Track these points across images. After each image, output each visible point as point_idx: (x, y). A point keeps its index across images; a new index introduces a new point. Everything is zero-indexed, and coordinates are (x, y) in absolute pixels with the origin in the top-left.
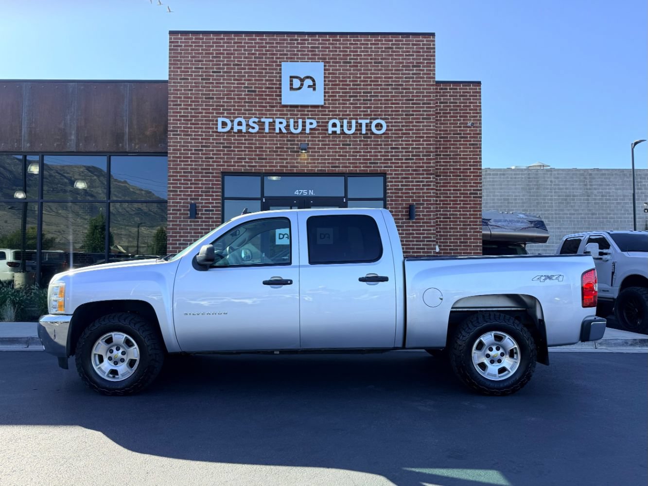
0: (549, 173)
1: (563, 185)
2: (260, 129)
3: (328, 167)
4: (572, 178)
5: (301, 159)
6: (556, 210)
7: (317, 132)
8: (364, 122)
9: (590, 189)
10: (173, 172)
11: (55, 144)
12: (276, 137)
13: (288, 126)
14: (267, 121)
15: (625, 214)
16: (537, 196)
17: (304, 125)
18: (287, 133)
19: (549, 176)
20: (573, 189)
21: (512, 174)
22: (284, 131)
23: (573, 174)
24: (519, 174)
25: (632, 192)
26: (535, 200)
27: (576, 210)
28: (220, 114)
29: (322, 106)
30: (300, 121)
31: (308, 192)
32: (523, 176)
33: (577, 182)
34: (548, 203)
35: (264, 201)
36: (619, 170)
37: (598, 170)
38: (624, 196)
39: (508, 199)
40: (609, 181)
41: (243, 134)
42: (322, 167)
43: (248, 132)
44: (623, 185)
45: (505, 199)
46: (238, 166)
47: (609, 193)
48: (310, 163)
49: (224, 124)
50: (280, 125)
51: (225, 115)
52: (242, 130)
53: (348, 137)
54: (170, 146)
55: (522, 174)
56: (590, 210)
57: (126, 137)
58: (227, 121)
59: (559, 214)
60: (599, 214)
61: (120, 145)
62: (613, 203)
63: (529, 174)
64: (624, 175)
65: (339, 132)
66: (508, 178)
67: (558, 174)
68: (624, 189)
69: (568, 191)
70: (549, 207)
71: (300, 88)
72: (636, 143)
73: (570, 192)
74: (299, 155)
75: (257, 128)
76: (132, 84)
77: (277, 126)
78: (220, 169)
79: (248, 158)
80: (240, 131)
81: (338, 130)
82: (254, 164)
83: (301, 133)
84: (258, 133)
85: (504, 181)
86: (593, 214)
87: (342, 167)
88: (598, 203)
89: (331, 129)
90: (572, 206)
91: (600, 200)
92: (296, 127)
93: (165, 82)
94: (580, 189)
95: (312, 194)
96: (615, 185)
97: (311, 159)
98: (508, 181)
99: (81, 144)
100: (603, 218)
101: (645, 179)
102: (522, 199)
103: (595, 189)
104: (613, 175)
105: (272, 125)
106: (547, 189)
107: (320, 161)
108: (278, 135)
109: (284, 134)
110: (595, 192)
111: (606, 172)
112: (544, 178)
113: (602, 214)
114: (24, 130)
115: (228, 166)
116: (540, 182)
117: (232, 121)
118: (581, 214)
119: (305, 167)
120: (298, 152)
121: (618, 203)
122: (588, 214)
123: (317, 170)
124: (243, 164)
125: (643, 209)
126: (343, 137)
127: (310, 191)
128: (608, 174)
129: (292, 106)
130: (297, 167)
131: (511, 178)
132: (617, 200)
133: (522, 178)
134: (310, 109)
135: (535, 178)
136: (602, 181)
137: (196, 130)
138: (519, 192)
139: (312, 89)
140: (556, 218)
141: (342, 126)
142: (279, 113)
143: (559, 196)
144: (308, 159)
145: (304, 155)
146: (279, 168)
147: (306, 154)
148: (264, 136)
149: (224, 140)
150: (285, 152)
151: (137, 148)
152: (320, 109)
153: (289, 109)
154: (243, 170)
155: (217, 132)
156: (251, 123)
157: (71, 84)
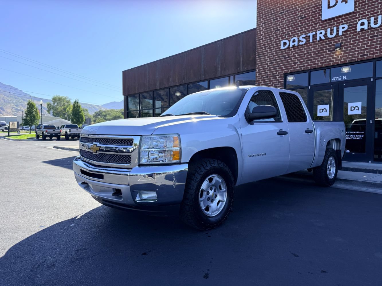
2: (307, 41)
3: (358, 56)
5: (336, 55)
7: (349, 33)
10: (258, 79)
11: (213, 74)
12: (318, 43)
13: (326, 34)
14: (311, 35)
17: (338, 30)
18: (326, 39)
22: (323, 38)
28: (283, 38)
29: (353, 13)
30: (335, 29)
31: (342, 78)
35: (310, 88)
41: (297, 47)
42: (352, 57)
43: (299, 45)
48: (343, 57)
49: (285, 44)
50: (320, 35)
51: (286, 38)
52: (295, 45)
53: (375, 30)
54: (257, 64)
57: (241, 64)
58: (287, 41)
61: (238, 68)
71: (335, 5)
74: (335, 53)
75: (304, 40)
76: (244, 34)
77: (318, 36)
78: (282, 72)
79: (299, 62)
80: (294, 46)
81: (366, 27)
82: (303, 65)
83: (336, 36)
84: (306, 44)
87: (370, 54)
89: (359, 28)
92: (331, 33)
93: (255, 29)
95: (345, 79)
97: (344, 54)
99: (222, 72)
105: (315, 36)
107: (351, 53)
108: (320, 42)
109: (324, 40)
114: (202, 70)
115: (287, 69)
117: (289, 41)
119: (339, 60)
120: (334, 50)
123: (349, 60)
124: (297, 66)
126: (371, 31)
127: (344, 77)
130: (333, 61)
134: (344, 17)
137: (270, 51)
139: (345, 2)
141: (369, 23)
142: (320, 27)
144: (341, 54)
145: (338, 51)
146: (320, 64)
147: (340, 51)
148: (310, 45)
149: (285, 53)
150: (324, 52)
151: (246, 69)
152: (352, 15)
153: (328, 22)
154: (296, 70)
155: (281, 50)
156: (301, 39)
157: (219, 42)
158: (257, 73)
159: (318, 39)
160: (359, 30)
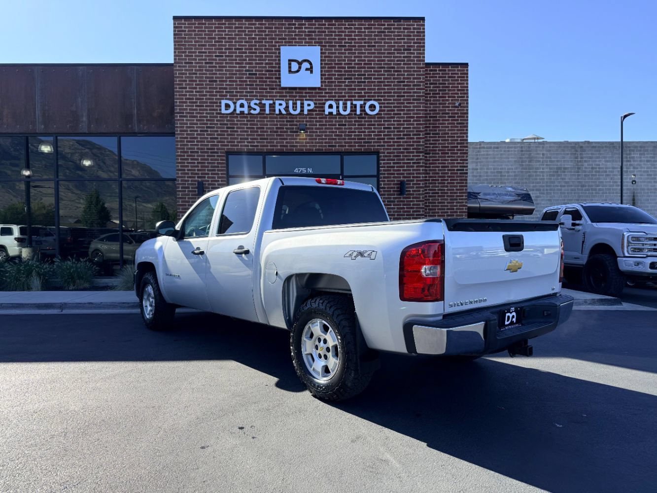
0: (541, 146)
1: (554, 158)
2: (261, 110)
3: (326, 146)
4: (563, 151)
5: (300, 139)
6: (547, 182)
7: (314, 113)
8: (358, 103)
9: (580, 161)
10: (181, 152)
11: (68, 126)
12: (276, 118)
13: (287, 107)
14: (267, 103)
15: (613, 186)
16: (530, 169)
17: (302, 107)
18: (287, 115)
19: (541, 149)
20: (564, 161)
21: (505, 147)
22: (284, 112)
23: (564, 147)
24: (512, 147)
25: (620, 164)
26: (527, 172)
27: (566, 182)
28: (223, 97)
29: (319, 88)
30: (299, 103)
31: (307, 170)
32: (516, 149)
33: (568, 154)
34: (540, 176)
36: (609, 142)
37: (589, 142)
38: (613, 168)
39: (501, 172)
40: (599, 154)
41: (245, 115)
42: (319, 146)
43: (249, 114)
44: (613, 157)
45: (497, 172)
46: (241, 146)
47: (599, 165)
48: (308, 143)
49: (227, 106)
50: (280, 106)
51: (228, 97)
52: (244, 111)
53: (343, 118)
54: (177, 127)
55: (515, 148)
56: (580, 182)
57: (135, 118)
58: (230, 103)
59: (550, 186)
60: (589, 186)
61: (130, 126)
62: (603, 175)
63: (522, 147)
64: (614, 147)
65: (335, 113)
66: (501, 151)
67: (550, 147)
68: (613, 161)
69: (559, 163)
70: (541, 179)
71: (298, 71)
72: (625, 116)
73: (561, 165)
74: (298, 135)
75: (258, 109)
76: (139, 67)
77: (277, 107)
78: (224, 149)
79: (250, 138)
80: (242, 113)
81: (334, 111)
82: (256, 144)
83: (299, 114)
84: (259, 114)
85: (497, 155)
86: (583, 186)
87: (339, 146)
88: (589, 175)
89: (327, 111)
90: (563, 179)
91: (590, 172)
92: (295, 108)
93: (171, 65)
94: (571, 161)
95: (311, 172)
96: (605, 157)
97: (310, 139)
98: (501, 154)
99: (92, 126)
100: (592, 190)
101: (633, 151)
102: (515, 172)
103: (585, 161)
104: (603, 147)
105: (272, 106)
106: (539, 161)
107: (317, 141)
108: (278, 116)
109: (284, 115)
110: (586, 164)
111: (597, 145)
112: (536, 151)
113: (592, 186)
114: (38, 112)
115: (231, 145)
116: (532, 154)
117: (235, 103)
118: (571, 186)
119: (304, 146)
120: (297, 132)
121: (608, 175)
122: (578, 186)
123: (315, 149)
124: (246, 144)
125: (631, 181)
126: (339, 118)
127: (309, 169)
128: (599, 147)
129: (291, 88)
130: (297, 146)
131: (505, 151)
132: (606, 172)
133: (515, 151)
134: (307, 91)
135: (527, 151)
136: (592, 154)
137: (201, 112)
138: (512, 165)
139: (309, 71)
140: (547, 190)
141: (338, 107)
142: (278, 95)
143: (550, 169)
144: (306, 139)
146: (279, 148)
147: (304, 134)
148: (265, 118)
149: (227, 121)
150: (285, 132)
151: (146, 129)
152: (317, 91)
153: (288, 91)
154: (246, 150)
155: (221, 113)
156: (252, 105)
157: (81, 68)
158: (177, 141)
159: (277, 112)
160: (327, 113)
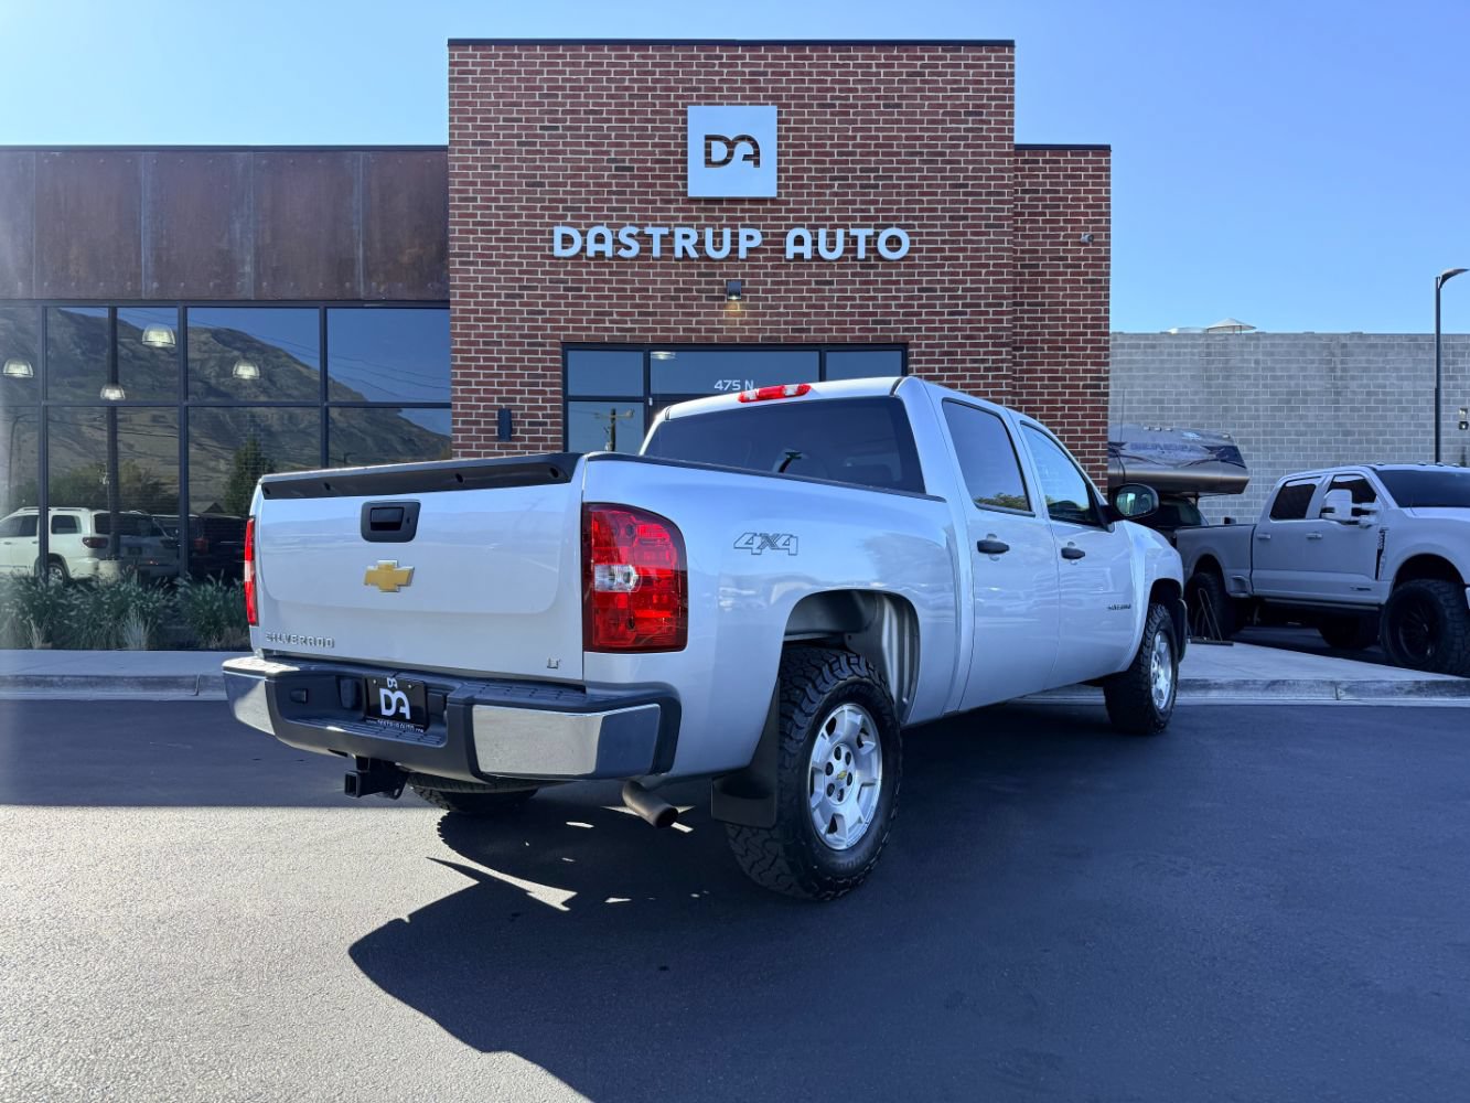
2: (641, 250)
3: (786, 331)
5: (728, 314)
7: (761, 256)
8: (862, 234)
10: (462, 343)
11: (211, 284)
12: (677, 267)
13: (701, 243)
14: (657, 233)
17: (735, 242)
18: (699, 259)
22: (693, 254)
24: (1186, 346)
28: (558, 219)
29: (773, 201)
30: (727, 232)
31: (743, 384)
32: (1195, 351)
35: (651, 403)
41: (607, 261)
42: (771, 331)
43: (616, 257)
45: (1153, 401)
46: (597, 329)
48: (747, 323)
49: (567, 240)
50: (685, 241)
51: (569, 220)
52: (603, 252)
53: (827, 267)
54: (454, 287)
55: (1193, 346)
57: (360, 268)
58: (574, 233)
61: (348, 285)
65: (808, 255)
66: (1161, 353)
71: (726, 162)
74: (725, 306)
75: (636, 247)
76: (370, 155)
77: (679, 243)
78: (558, 337)
79: (617, 312)
80: (600, 255)
81: (807, 250)
82: (629, 325)
83: (728, 258)
84: (637, 258)
85: (1153, 361)
87: (816, 330)
89: (791, 250)
92: (718, 246)
93: (443, 149)
97: (750, 315)
98: (1162, 361)
99: (265, 284)
105: (667, 240)
107: (768, 318)
108: (681, 263)
109: (693, 260)
114: (146, 254)
115: (575, 329)
117: (584, 234)
119: (736, 330)
120: (722, 298)
123: (763, 337)
124: (607, 325)
126: (818, 267)
127: (747, 382)
129: (709, 201)
130: (721, 330)
131: (1170, 354)
133: (1193, 354)
134: (747, 206)
137: (508, 253)
139: (752, 162)
141: (815, 243)
142: (681, 215)
144: (742, 314)
145: (735, 306)
146: (681, 333)
147: (738, 303)
148: (650, 266)
149: (566, 273)
150: (695, 298)
151: (382, 291)
152: (769, 206)
153: (702, 206)
154: (606, 338)
155: (552, 257)
156: (623, 238)
157: (241, 154)
158: (454, 319)
159: (679, 254)
160: (790, 255)
